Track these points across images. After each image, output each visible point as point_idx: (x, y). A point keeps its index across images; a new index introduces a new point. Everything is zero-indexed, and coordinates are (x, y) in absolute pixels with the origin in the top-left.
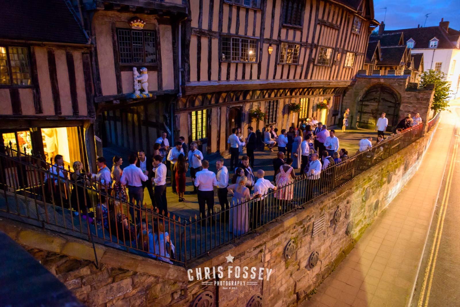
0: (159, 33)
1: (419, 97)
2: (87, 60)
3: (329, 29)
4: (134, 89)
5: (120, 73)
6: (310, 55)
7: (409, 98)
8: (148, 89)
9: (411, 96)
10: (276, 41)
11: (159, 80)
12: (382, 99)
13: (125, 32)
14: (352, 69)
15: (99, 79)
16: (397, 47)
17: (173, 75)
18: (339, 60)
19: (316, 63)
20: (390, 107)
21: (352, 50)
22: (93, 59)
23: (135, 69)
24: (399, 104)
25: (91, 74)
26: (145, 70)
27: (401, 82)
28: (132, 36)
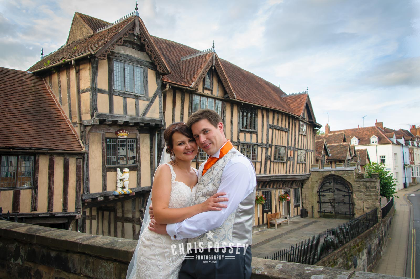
0: (139, 140)
1: (368, 186)
2: (79, 164)
3: (280, 131)
4: (117, 187)
5: (106, 174)
6: (266, 153)
7: (358, 186)
8: (128, 186)
9: (361, 185)
10: (236, 142)
11: (138, 178)
12: (336, 189)
13: (113, 140)
14: (305, 164)
15: (88, 179)
16: (341, 144)
17: (150, 174)
18: (292, 156)
19: (272, 159)
20: (344, 196)
21: (302, 148)
22: (85, 163)
23: (118, 169)
24: (352, 193)
25: (82, 175)
26: (126, 170)
27: (349, 173)
28: (118, 143)
